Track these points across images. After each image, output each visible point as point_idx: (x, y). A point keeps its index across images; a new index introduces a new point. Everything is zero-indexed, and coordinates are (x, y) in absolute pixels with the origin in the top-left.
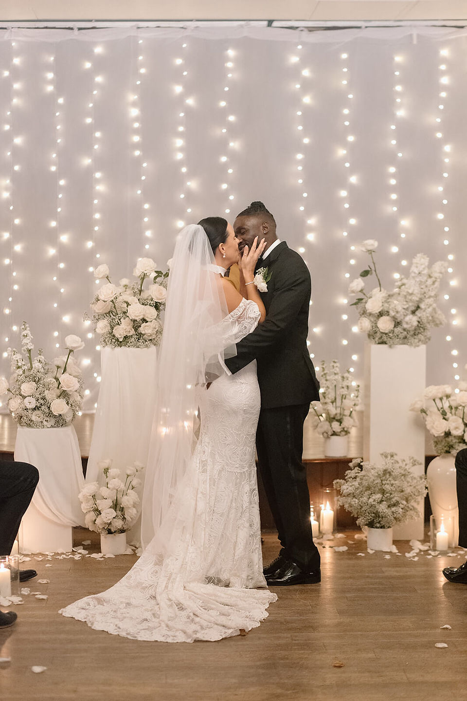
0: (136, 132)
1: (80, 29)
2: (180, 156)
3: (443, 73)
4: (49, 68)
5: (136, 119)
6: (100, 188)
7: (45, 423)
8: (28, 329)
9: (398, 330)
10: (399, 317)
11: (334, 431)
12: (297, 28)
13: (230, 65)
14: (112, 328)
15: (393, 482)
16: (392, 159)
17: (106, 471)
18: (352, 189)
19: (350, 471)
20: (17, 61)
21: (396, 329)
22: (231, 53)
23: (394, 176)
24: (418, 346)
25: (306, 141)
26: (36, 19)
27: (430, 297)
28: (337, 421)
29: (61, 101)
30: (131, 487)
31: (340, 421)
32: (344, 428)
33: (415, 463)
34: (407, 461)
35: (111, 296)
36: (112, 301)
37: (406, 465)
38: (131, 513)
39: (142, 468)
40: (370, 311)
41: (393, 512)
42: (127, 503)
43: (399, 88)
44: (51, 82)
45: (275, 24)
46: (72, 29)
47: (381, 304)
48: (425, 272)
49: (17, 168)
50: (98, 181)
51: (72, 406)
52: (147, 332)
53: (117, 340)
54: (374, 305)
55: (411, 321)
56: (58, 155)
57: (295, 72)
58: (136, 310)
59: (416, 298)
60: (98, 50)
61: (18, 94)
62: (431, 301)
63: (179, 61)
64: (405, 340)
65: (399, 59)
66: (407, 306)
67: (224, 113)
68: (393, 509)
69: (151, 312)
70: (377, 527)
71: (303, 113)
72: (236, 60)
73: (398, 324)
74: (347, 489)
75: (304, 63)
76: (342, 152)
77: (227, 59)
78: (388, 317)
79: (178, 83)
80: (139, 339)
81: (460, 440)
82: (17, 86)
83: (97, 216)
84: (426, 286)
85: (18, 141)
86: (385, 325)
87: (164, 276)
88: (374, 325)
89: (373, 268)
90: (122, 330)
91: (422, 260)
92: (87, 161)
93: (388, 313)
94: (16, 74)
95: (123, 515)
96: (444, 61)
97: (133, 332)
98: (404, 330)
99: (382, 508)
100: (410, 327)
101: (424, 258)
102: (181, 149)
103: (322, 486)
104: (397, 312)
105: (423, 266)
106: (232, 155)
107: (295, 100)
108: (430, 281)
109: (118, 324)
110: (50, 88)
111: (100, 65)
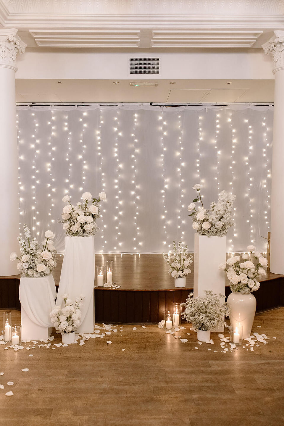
0: (99, 145)
1: (78, 106)
2: (116, 155)
3: (218, 124)
4: (66, 121)
5: (99, 141)
6: (85, 167)
7: (35, 275)
8: (27, 227)
9: (213, 228)
10: (213, 222)
11: (179, 276)
12: (161, 106)
13: (135, 120)
14: (71, 227)
15: (211, 307)
16: (198, 156)
17: (65, 299)
18: (182, 168)
19: (188, 299)
20: (53, 118)
21: (211, 228)
22: (136, 115)
23: (198, 163)
24: (223, 236)
25: (165, 149)
26: (60, 102)
27: (228, 212)
28: (181, 270)
29: (70, 133)
30: (78, 308)
31: (182, 271)
32: (184, 274)
33: (221, 296)
34: (218, 295)
35: (69, 211)
36: (70, 214)
37: (217, 297)
38: (77, 323)
39: (84, 298)
40: (199, 219)
41: (211, 324)
42: (74, 318)
43: (200, 129)
44: (66, 126)
45: (153, 104)
46: (75, 106)
47: (204, 216)
48: (226, 200)
49: (53, 159)
50: (84, 164)
51: (48, 267)
52: (87, 229)
53: (73, 233)
54: (201, 215)
55: (219, 224)
56: (69, 154)
57: (161, 123)
58: (82, 218)
59: (221, 213)
60: (85, 114)
61: (54, 131)
62: (229, 214)
63: (116, 119)
64: (216, 234)
65: (200, 118)
66: (217, 216)
67: (133, 138)
68: (212, 322)
69: (90, 219)
70: (203, 330)
71: (163, 139)
72: (138, 118)
73: (212, 225)
74: (188, 311)
75: (164, 119)
76: (178, 154)
77: (135, 118)
78: (207, 222)
79: (115, 127)
80: (84, 232)
81: (246, 286)
82: (53, 128)
83: (84, 178)
84: (226, 207)
85: (54, 149)
86: (206, 226)
87: (97, 201)
88: (200, 226)
89: (199, 198)
90: (75, 228)
91: (225, 194)
92: (80, 157)
93: (207, 220)
94: (53, 123)
95: (73, 324)
96: (218, 118)
97: (80, 229)
98: (216, 228)
99: (206, 321)
100: (219, 228)
101: (225, 193)
102: (117, 152)
103: (174, 302)
104: (213, 220)
105: (225, 197)
106: (136, 155)
107: (161, 133)
108: (228, 204)
109: (73, 225)
110: (66, 129)
111: (86, 120)
